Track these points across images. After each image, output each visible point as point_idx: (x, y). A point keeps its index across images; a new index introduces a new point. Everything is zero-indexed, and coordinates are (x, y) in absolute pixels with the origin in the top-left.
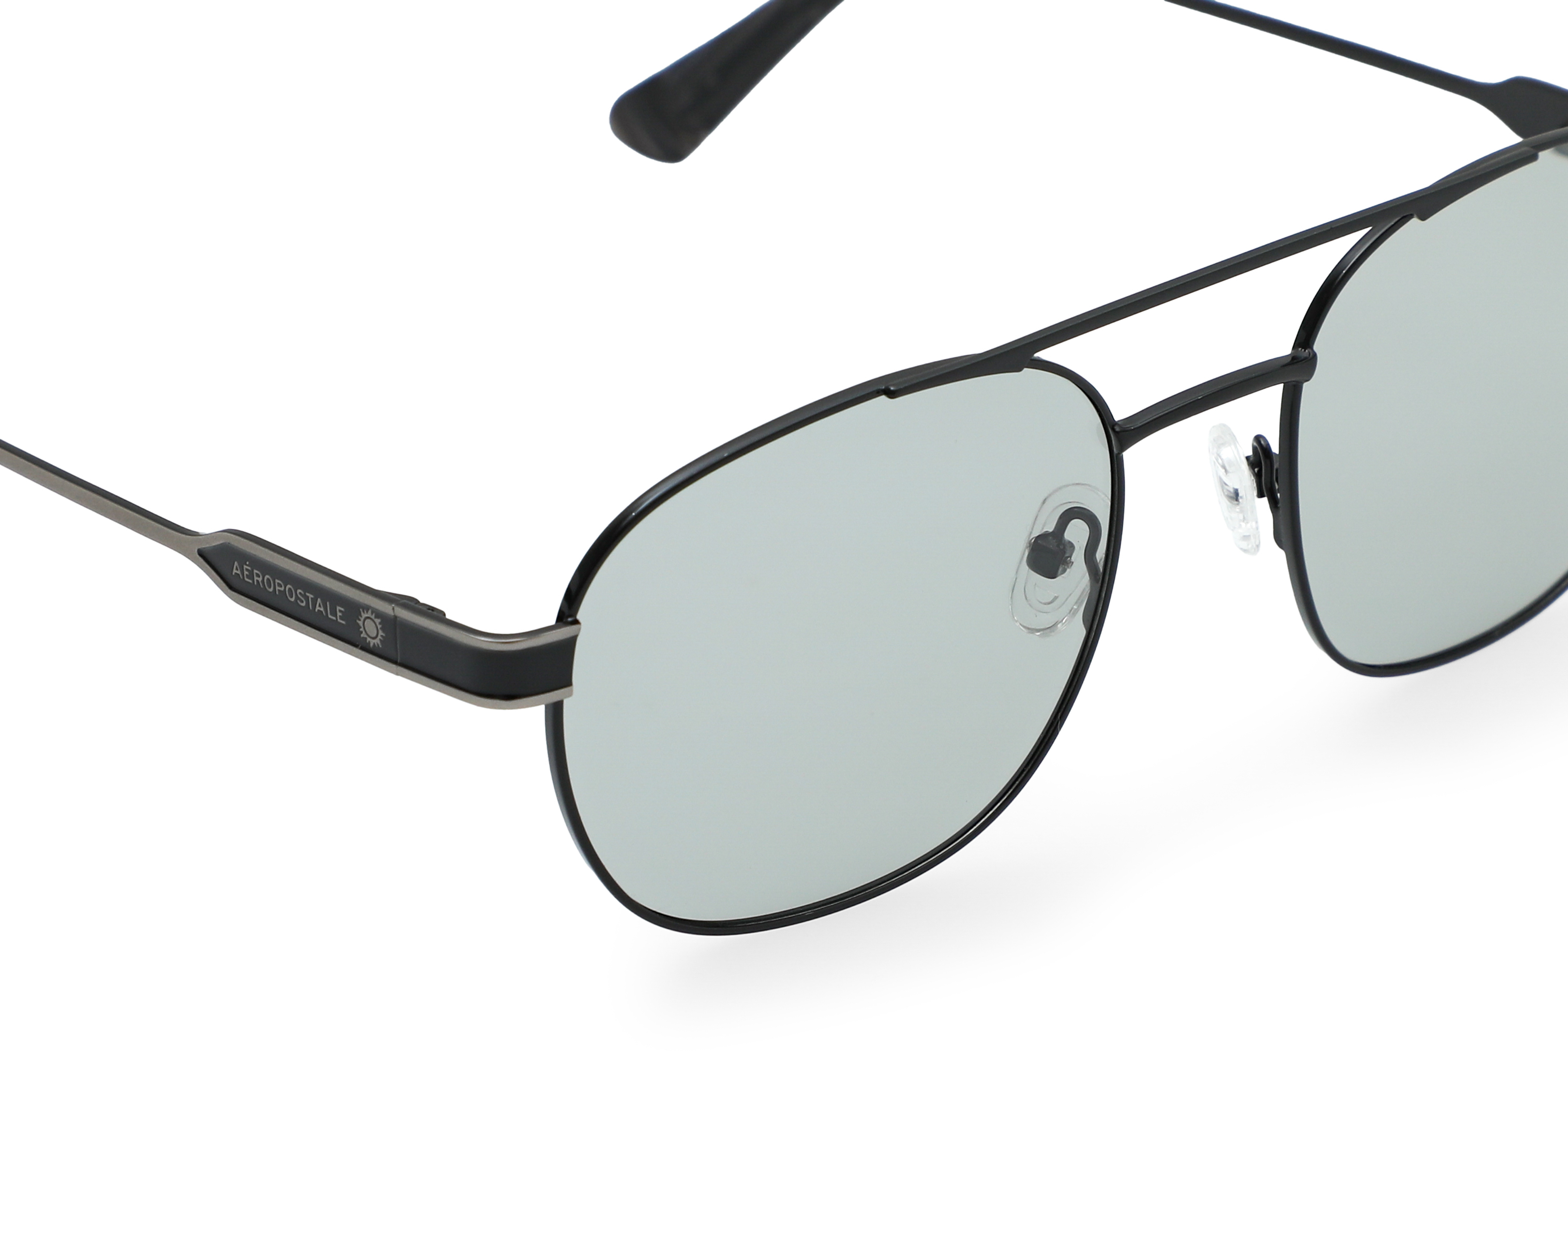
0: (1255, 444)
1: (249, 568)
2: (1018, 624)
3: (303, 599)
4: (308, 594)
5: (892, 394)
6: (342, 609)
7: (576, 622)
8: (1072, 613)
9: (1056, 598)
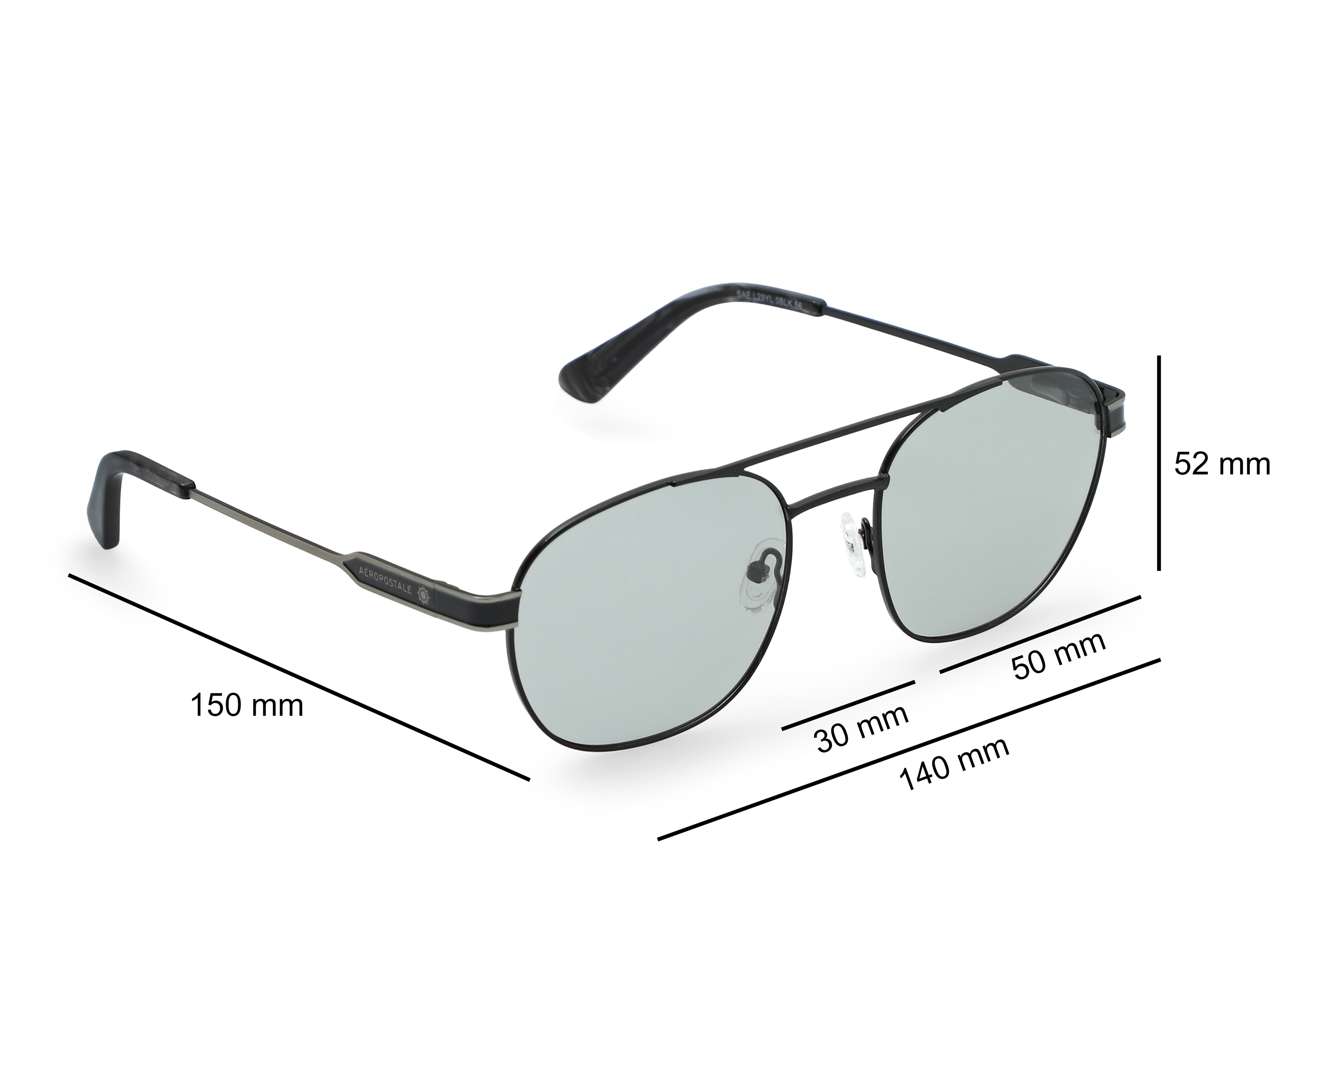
0: (862, 522)
1: (367, 570)
2: (743, 606)
3: (392, 583)
4: (394, 581)
5: (674, 485)
6: (410, 587)
7: (520, 590)
8: (769, 601)
9: (761, 594)
